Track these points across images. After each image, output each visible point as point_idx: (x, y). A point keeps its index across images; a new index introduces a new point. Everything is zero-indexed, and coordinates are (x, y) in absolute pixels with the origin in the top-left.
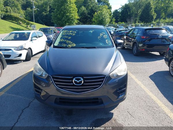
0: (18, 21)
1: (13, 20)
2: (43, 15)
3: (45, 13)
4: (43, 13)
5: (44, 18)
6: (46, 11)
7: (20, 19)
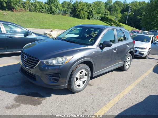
0: (111, 22)
1: (107, 21)
2: (137, 18)
3: (140, 17)
4: (138, 16)
5: (137, 22)
6: (142, 15)
7: (113, 21)
